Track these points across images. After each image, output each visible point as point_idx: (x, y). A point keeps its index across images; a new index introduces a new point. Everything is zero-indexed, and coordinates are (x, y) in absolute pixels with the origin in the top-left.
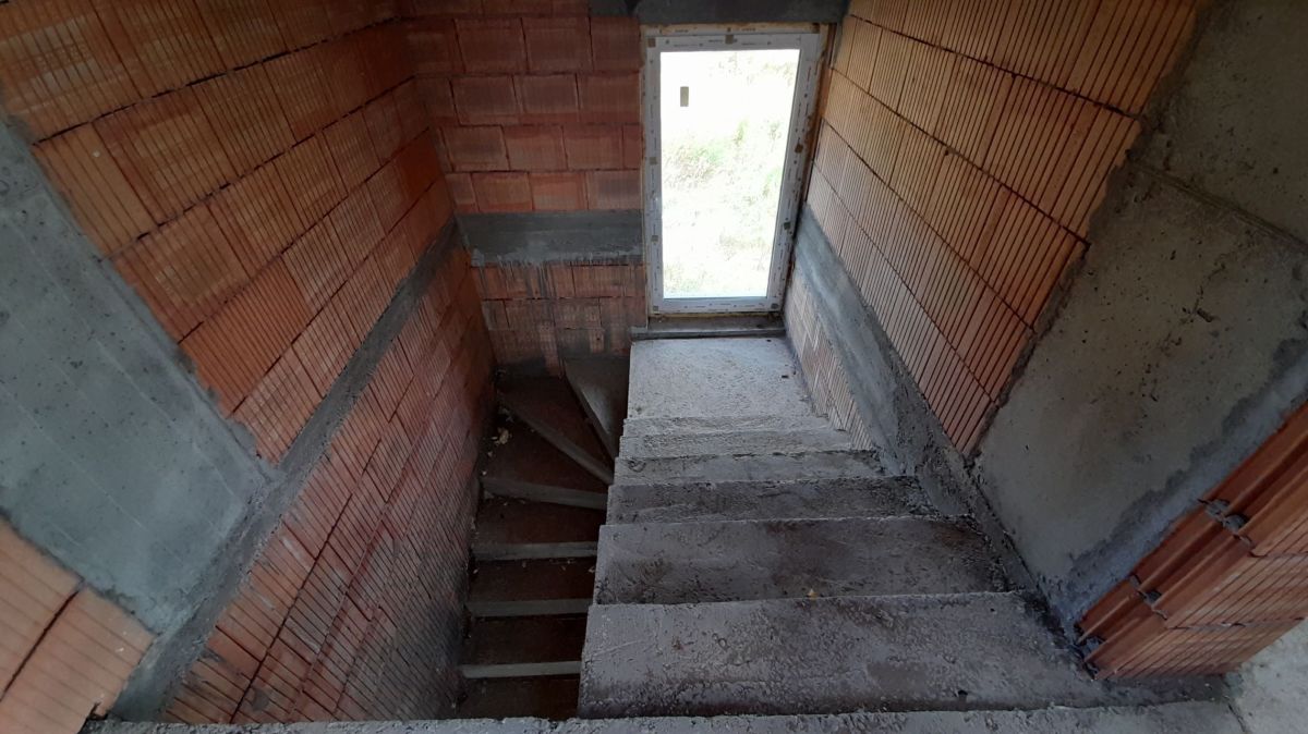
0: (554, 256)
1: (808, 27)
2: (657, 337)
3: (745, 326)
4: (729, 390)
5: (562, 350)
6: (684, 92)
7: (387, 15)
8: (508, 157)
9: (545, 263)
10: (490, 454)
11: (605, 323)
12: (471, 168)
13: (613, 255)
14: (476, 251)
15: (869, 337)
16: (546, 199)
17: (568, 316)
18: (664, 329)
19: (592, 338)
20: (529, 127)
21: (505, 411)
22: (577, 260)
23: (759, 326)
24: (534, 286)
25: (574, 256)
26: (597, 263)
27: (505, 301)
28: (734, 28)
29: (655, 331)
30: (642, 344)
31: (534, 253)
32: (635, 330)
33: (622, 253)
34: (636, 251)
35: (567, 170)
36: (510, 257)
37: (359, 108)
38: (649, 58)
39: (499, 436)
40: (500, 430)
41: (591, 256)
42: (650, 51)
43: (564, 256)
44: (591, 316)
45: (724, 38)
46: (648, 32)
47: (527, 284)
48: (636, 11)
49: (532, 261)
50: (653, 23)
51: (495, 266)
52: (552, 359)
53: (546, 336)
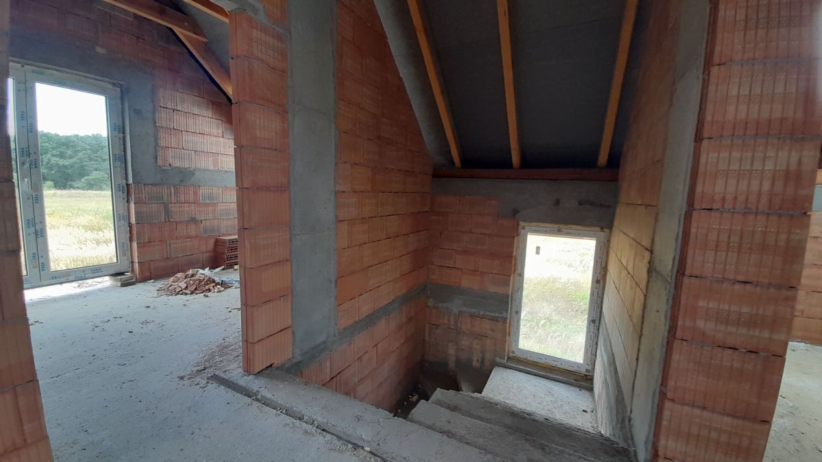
0: (464, 309)
1: (598, 229)
2: (510, 368)
3: (566, 377)
4: (544, 406)
5: (458, 361)
6: (538, 249)
7: (427, 210)
8: (455, 262)
9: (460, 312)
10: (405, 403)
11: (483, 352)
12: (439, 264)
13: (492, 314)
14: (431, 299)
15: (612, 369)
16: (466, 282)
17: (465, 342)
18: (516, 364)
19: (475, 359)
20: (466, 252)
21: (420, 386)
22: (474, 313)
23: (575, 380)
24: (452, 322)
25: (473, 310)
26: (483, 317)
27: (437, 326)
28: (562, 226)
29: (509, 364)
30: (501, 369)
31: (455, 306)
32: (498, 360)
33: (497, 315)
34: (504, 315)
35: (478, 271)
36: (445, 305)
37: (407, 234)
38: (522, 233)
39: (413, 396)
40: (414, 394)
41: (482, 313)
42: (523, 232)
43: (469, 310)
44: (477, 345)
45: (556, 230)
46: (522, 224)
47: (449, 320)
48: (517, 216)
49: (454, 309)
50: (525, 221)
51: (437, 308)
52: (452, 365)
53: (452, 351)
